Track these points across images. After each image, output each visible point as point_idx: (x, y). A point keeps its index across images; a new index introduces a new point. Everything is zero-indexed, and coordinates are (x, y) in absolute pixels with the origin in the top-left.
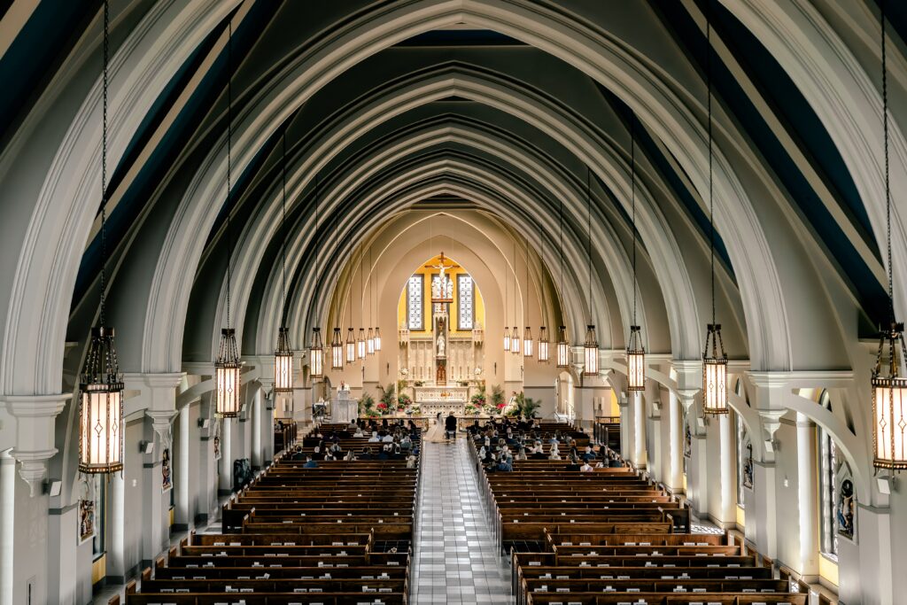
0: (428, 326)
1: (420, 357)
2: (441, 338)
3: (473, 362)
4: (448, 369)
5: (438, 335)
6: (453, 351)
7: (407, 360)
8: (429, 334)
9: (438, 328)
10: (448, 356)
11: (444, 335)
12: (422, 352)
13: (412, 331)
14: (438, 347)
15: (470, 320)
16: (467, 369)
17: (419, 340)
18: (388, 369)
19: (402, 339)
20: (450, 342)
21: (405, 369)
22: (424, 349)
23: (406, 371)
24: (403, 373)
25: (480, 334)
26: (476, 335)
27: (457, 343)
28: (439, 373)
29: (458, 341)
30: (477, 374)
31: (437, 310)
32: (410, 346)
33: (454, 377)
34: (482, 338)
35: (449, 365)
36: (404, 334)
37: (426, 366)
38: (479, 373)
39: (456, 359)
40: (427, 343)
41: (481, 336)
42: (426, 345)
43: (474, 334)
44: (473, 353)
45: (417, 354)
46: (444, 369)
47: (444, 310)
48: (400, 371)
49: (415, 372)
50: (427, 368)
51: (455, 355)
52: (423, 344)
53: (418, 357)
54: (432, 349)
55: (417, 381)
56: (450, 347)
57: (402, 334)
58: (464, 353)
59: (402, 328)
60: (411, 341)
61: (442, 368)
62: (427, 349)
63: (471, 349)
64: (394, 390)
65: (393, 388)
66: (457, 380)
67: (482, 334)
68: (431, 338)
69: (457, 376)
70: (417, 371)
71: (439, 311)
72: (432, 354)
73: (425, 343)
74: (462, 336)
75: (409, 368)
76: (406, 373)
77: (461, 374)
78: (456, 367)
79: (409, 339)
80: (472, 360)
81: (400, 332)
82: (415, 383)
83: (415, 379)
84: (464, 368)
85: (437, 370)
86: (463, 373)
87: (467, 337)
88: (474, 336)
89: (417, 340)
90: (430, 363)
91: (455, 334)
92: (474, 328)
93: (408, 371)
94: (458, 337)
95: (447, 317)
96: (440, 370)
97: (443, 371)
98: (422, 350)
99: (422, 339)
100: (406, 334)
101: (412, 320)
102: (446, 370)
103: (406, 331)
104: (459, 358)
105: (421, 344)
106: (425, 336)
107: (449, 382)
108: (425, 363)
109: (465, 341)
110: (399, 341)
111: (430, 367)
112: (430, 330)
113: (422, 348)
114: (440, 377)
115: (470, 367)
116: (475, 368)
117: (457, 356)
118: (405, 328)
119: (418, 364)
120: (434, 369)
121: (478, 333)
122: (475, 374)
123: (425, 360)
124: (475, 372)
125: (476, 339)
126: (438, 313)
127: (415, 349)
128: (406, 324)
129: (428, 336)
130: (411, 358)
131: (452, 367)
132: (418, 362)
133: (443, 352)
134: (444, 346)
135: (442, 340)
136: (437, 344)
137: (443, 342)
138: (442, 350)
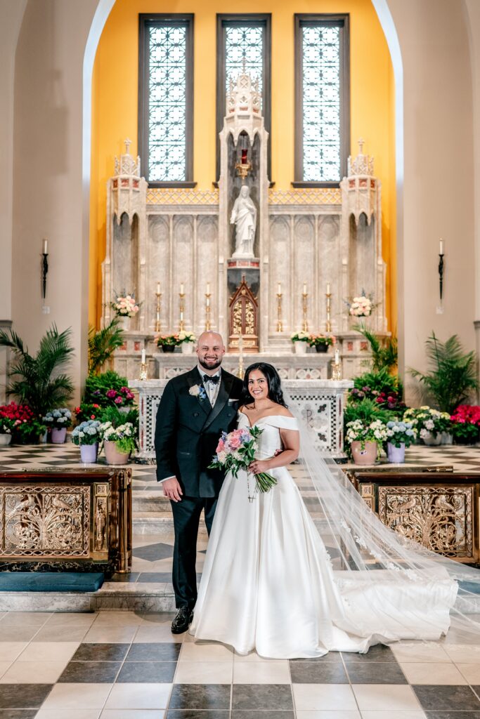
0: (204, 174)
1: (178, 265)
2: (244, 203)
3: (345, 280)
4: (264, 296)
5: (235, 194)
6: (281, 247)
7: (135, 275)
8: (206, 195)
9: (234, 173)
10: (264, 260)
12: (184, 250)
13: (152, 185)
14: (233, 230)
15: (333, 154)
16: (324, 303)
17: (176, 211)
18: (45, 278)
19: (119, 205)
20: (271, 217)
21: (129, 297)
22: (191, 240)
23: (132, 306)
24: (122, 311)
25: (366, 190)
26: (353, 197)
27: (294, 220)
28: (236, 310)
29: (296, 216)
30: (359, 316)
31: (233, 110)
32: (147, 228)
33: (285, 327)
34: (373, 201)
35: (269, 285)
36: (126, 190)
37: (195, 291)
38: (367, 313)
39: (291, 270)
40: (199, 221)
41: (369, 197)
42: (197, 229)
43: (347, 193)
44: (345, 251)
45: (169, 253)
46: (251, 298)
47: (255, 110)
48: (112, 306)
49: (164, 311)
50: (199, 298)
51: (289, 258)
52: (187, 227)
53: (173, 266)
54: (215, 240)
55: (163, 337)
56: (271, 233)
57: (122, 190)
58: (315, 252)
59: (121, 171)
60: (149, 213)
61: (246, 294)
62: (199, 239)
63: (337, 240)
64: (68, 354)
65: (67, 349)
66: (293, 335)
67: (374, 191)
68: (213, 205)
69: (295, 324)
70: (167, 307)
71: (238, 112)
72: (216, 257)
73: (195, 220)
74: (309, 202)
75: (142, 298)
76: (128, 309)
77: (304, 317)
78: (290, 295)
79: (144, 209)
80: (339, 272)
81: (115, 182)
82: (159, 341)
83: (159, 333)
84: (315, 298)
85: (230, 301)
86: (313, 316)
87: (325, 203)
88: (348, 198)
89: (169, 211)
90: (208, 283)
91: (288, 197)
92: (347, 176)
93: (138, 305)
94: (296, 203)
95: (264, 134)
96: (240, 300)
97: (250, 305)
98: (185, 241)
99: (185, 211)
100: (134, 191)
101: (155, 154)
102: (257, 301)
103: (134, 180)
104: (299, 269)
105: (181, 226)
106: (195, 202)
107: (267, 342)
108: (194, 282)
109: (320, 216)
110: (112, 212)
111: (208, 296)
112: (211, 185)
113: (184, 239)
114: (238, 324)
115: (335, 297)
116: (351, 299)
117: (292, 262)
118: (131, 170)
119: (173, 287)
120: (220, 299)
121: (360, 186)
122: (352, 313)
123: (195, 272)
124: (351, 310)
125: (356, 209)
126: (236, 118)
127: (164, 240)
128: (137, 163)
129: (203, 202)
130: (148, 267)
131: (278, 295)
132: (171, 278)
133: (251, 245)
134: (254, 230)
135: (247, 211)
136: (232, 222)
137: (250, 217)
138: (246, 242)
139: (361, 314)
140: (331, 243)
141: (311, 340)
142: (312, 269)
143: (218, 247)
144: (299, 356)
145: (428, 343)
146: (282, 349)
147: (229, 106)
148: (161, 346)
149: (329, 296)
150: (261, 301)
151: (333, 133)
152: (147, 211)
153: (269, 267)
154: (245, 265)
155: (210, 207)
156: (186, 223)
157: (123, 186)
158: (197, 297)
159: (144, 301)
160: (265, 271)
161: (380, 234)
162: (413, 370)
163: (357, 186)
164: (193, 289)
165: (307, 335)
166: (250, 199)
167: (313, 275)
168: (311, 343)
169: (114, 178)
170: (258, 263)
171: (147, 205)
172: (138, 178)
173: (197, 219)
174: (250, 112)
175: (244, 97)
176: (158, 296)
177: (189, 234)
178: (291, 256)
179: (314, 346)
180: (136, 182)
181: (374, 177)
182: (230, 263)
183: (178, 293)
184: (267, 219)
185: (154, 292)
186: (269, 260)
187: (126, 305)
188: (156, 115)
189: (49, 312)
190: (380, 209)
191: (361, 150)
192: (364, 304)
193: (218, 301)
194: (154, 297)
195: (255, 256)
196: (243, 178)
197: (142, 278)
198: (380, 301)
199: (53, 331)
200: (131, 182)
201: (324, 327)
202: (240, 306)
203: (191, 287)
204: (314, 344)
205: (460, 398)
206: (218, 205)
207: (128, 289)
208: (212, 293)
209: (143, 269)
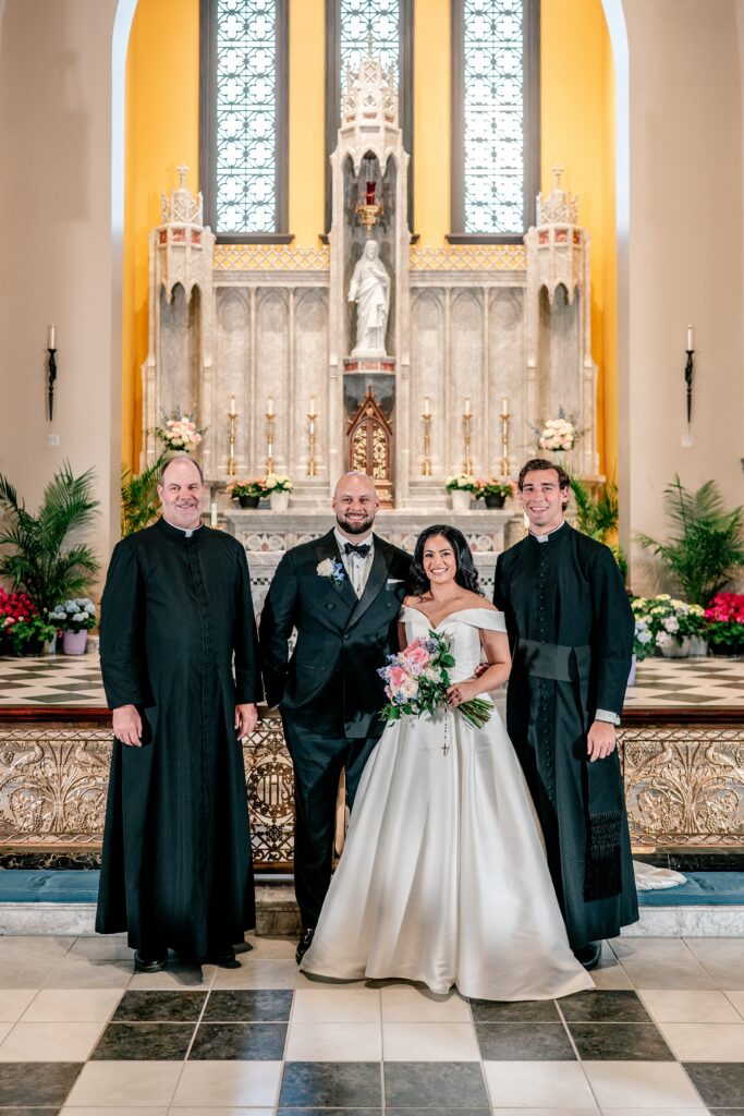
0: (306, 218)
1: (264, 368)
2: (370, 267)
3: (532, 392)
4: (402, 417)
5: (355, 253)
6: (429, 339)
7: (196, 384)
8: (308, 255)
9: (354, 219)
10: (403, 359)
11: (385, 255)
12: (274, 343)
13: (221, 240)
14: (353, 311)
15: (513, 190)
16: (497, 429)
17: (261, 281)
18: (51, 389)
19: (169, 271)
20: (413, 290)
21: (185, 420)
22: (285, 328)
23: (191, 433)
24: (174, 442)
25: (566, 248)
26: (546, 259)
27: (451, 296)
28: (357, 441)
29: (453, 289)
30: (555, 450)
31: (353, 118)
32: (214, 309)
33: (435, 468)
34: (577, 266)
35: (411, 400)
36: (181, 247)
37: (292, 410)
38: (567, 445)
39: (445, 377)
40: (297, 298)
41: (571, 259)
42: (295, 311)
43: (536, 253)
44: (533, 345)
45: (250, 349)
46: (381, 422)
47: (388, 118)
48: (159, 434)
49: (241, 443)
50: (298, 421)
51: (441, 357)
52: (278, 306)
53: (256, 369)
54: (324, 328)
55: (241, 485)
56: (414, 317)
57: (173, 247)
58: (483, 348)
59: (172, 215)
60: (216, 285)
61: (374, 414)
62: (298, 327)
63: (519, 327)
64: (89, 511)
65: (88, 502)
66: (449, 481)
67: (579, 250)
68: (321, 272)
69: (451, 463)
70: (247, 435)
71: (361, 121)
72: (325, 355)
73: (292, 296)
74: (474, 266)
75: (206, 420)
76: (185, 439)
77: (466, 452)
78: (444, 416)
79: (209, 278)
80: (522, 380)
81: (163, 234)
82: (234, 491)
83: (234, 477)
84: (483, 422)
85: (348, 426)
86: (480, 450)
87: (501, 269)
88: (537, 261)
89: (250, 280)
90: (313, 397)
91: (441, 259)
92: (535, 225)
93: (201, 433)
94: (454, 269)
95: (402, 157)
96: (364, 424)
97: (380, 433)
98: (275, 331)
99: (274, 280)
100: (193, 248)
101: (228, 189)
102: (392, 426)
103: (192, 231)
104: (459, 374)
105: (269, 305)
106: (292, 267)
107: (407, 492)
108: (289, 395)
109: (491, 289)
110: (158, 283)
111: (312, 418)
112: (316, 240)
113: (273, 327)
114: (360, 462)
115: (516, 420)
116: (541, 423)
117: (448, 364)
118: (188, 215)
119: (255, 403)
120: (332, 423)
121: (557, 240)
122: (543, 446)
123: (291, 378)
124: (542, 440)
125: (550, 277)
126: (357, 131)
127: (242, 328)
128: (198, 204)
129: (305, 266)
130: (216, 371)
131: (424, 416)
132: (253, 389)
133: (381, 336)
134: (387, 312)
135: (375, 281)
136: (351, 299)
137: (379, 290)
138: (373, 330)
139: (557, 446)
140: (509, 333)
141: (478, 489)
142: (479, 375)
143: (328, 339)
144: (459, 514)
145: (668, 494)
146: (430, 504)
147: (345, 111)
148: (237, 499)
149: (506, 418)
150: (398, 425)
151: (514, 156)
152: (214, 281)
153: (410, 371)
154: (371, 368)
155: (315, 274)
156: (276, 300)
157: (175, 240)
158: (294, 420)
159: (211, 426)
160: (403, 377)
161: (589, 318)
162: (644, 537)
163: (551, 242)
164: (289, 407)
165: (472, 480)
166: (379, 262)
167: (480, 385)
168: (478, 493)
169: (161, 227)
170: (392, 366)
171: (214, 271)
172: (199, 227)
173: (295, 295)
174: (379, 121)
175: (370, 97)
176: (232, 417)
177: (281, 319)
178: (445, 354)
179: (482, 499)
180: (196, 234)
181: (579, 227)
182: (347, 365)
183: (264, 412)
184: (407, 294)
185: (226, 412)
186: (411, 360)
187: (182, 433)
188: (228, 125)
189: (57, 444)
190: (588, 278)
191: (559, 183)
192: (563, 432)
193: (328, 427)
194: (226, 420)
195: (388, 354)
196: (369, 228)
197: (207, 388)
198: (588, 426)
199: (64, 473)
200: (188, 234)
201: (499, 467)
202: (365, 435)
203: (285, 403)
204: (482, 495)
205: (719, 581)
206: (328, 272)
207: (185, 407)
208: (319, 413)
209: (207, 375)
